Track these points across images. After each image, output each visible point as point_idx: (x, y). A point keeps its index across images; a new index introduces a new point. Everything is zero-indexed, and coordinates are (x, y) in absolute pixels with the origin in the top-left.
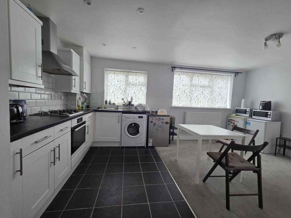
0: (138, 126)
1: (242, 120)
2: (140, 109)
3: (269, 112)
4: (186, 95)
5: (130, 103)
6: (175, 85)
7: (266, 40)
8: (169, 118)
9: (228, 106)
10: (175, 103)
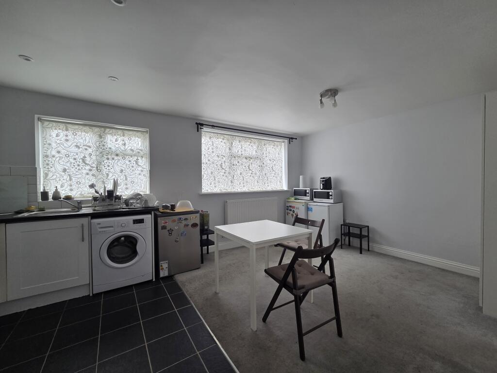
0: (134, 241)
1: (303, 205)
2: (138, 206)
3: (331, 192)
4: (225, 173)
5: (111, 194)
6: (205, 155)
7: (322, 96)
8: (198, 215)
9: (285, 188)
10: (208, 186)
